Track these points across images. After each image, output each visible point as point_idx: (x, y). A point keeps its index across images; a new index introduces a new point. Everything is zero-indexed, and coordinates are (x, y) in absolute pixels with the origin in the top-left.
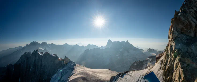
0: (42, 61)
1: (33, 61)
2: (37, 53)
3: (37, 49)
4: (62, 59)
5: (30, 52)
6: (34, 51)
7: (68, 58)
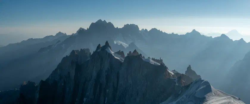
0: (118, 77)
1: (94, 74)
2: (107, 52)
3: (107, 43)
4: (177, 74)
5: (88, 50)
6: (99, 47)
7: (194, 73)
